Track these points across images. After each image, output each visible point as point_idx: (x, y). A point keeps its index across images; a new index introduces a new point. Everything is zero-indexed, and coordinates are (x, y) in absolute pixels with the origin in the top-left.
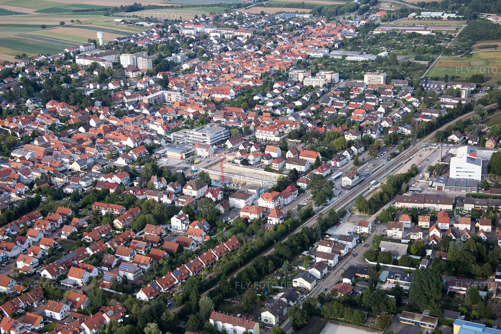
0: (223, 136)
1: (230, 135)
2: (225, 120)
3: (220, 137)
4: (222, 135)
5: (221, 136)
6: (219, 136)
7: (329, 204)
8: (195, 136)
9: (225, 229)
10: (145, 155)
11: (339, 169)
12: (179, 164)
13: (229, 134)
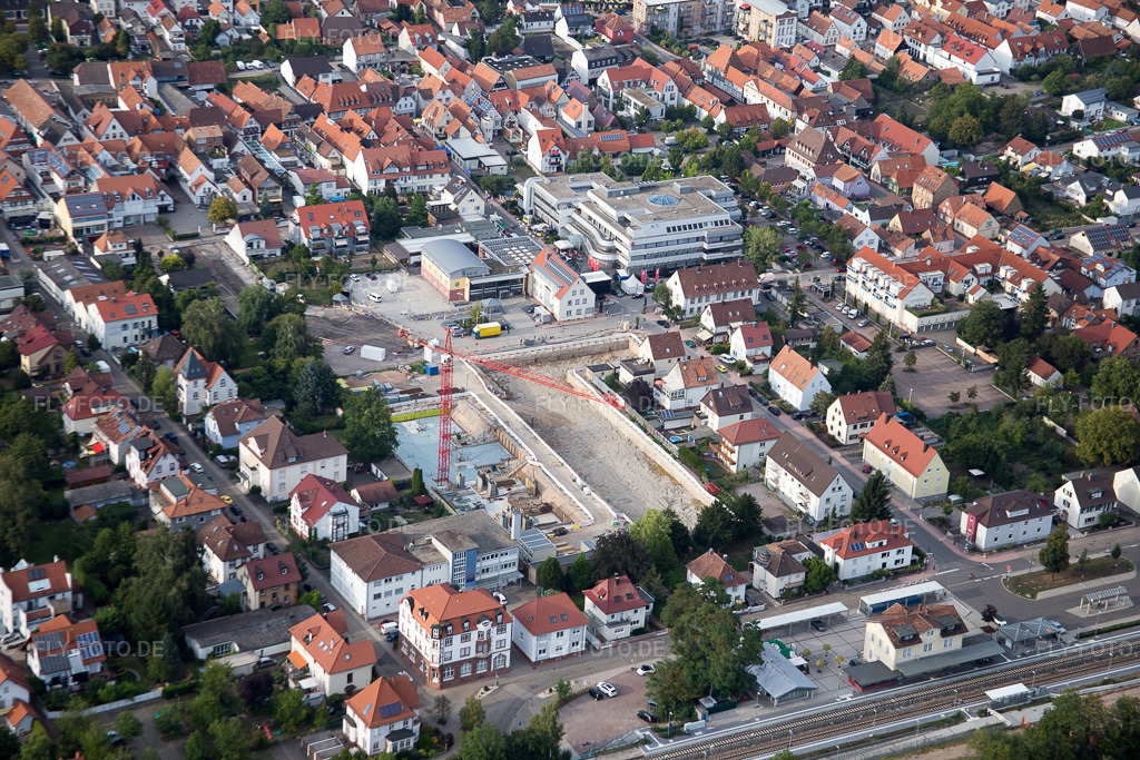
0: (706, 246)
1: (744, 247)
2: (811, 174)
3: (687, 246)
4: (703, 239)
5: (698, 244)
6: (688, 240)
7: (689, 734)
8: (594, 216)
9: (157, 692)
10: (344, 242)
11: (976, 558)
12: (421, 318)
13: (739, 242)
